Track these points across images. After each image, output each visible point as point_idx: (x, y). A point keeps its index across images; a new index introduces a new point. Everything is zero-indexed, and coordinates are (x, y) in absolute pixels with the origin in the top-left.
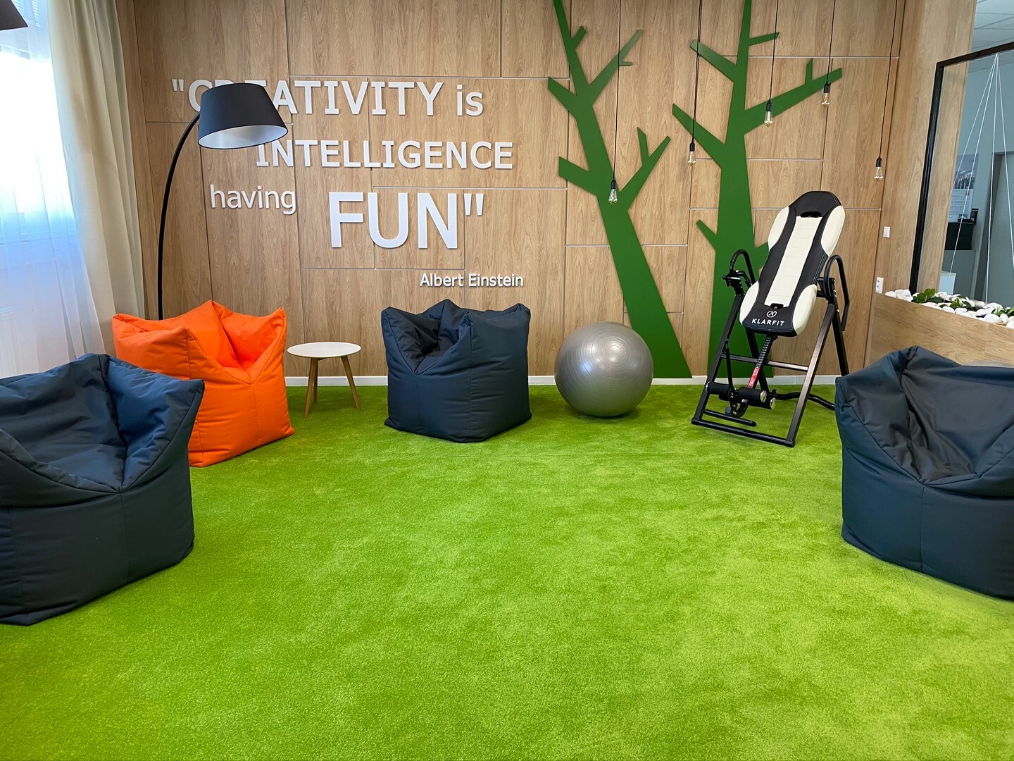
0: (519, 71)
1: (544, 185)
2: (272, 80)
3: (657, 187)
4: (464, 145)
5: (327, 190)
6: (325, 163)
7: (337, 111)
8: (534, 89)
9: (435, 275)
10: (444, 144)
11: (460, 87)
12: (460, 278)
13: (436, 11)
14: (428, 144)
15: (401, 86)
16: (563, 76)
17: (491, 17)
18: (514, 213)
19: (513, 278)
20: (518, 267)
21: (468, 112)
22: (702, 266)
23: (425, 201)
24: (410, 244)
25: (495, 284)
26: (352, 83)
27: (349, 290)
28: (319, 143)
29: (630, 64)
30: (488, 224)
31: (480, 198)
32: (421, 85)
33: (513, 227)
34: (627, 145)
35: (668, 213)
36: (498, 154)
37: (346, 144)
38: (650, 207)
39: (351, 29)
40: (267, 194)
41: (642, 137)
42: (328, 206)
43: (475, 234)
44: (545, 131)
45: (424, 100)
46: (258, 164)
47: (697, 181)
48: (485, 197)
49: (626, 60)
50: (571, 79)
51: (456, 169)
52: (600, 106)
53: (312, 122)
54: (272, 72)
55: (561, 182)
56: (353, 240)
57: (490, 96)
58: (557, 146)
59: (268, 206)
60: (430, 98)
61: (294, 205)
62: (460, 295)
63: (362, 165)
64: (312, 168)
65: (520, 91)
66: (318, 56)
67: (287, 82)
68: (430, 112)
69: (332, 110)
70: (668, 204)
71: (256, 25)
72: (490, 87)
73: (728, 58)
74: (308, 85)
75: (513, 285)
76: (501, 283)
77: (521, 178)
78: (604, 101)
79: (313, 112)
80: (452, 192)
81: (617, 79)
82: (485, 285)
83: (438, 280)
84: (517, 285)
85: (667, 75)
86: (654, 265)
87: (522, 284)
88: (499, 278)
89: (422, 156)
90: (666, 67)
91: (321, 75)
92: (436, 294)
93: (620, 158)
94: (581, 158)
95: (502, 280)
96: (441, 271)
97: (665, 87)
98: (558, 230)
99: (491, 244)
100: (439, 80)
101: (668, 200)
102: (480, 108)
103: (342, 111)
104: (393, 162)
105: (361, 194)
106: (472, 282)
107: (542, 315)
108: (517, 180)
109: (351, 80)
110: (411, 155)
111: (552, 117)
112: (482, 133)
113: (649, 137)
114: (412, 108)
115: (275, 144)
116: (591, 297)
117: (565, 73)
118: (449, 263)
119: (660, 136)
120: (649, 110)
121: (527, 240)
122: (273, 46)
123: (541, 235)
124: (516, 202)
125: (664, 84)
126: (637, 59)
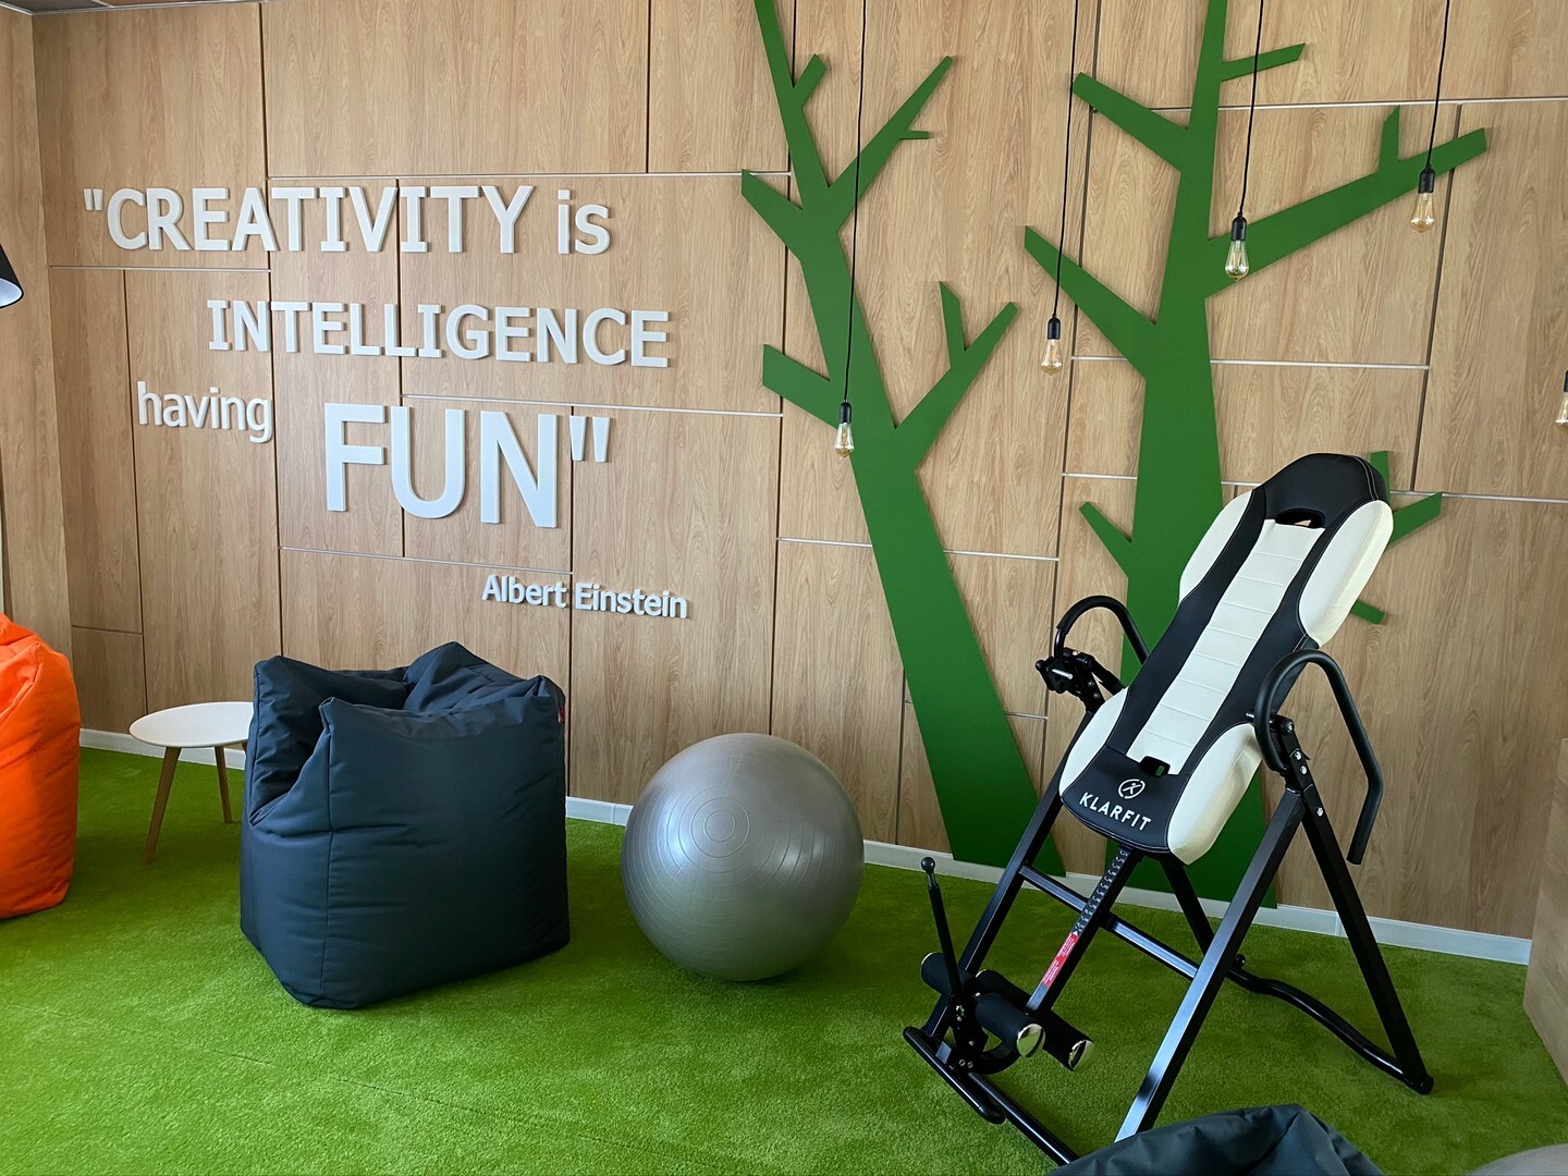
0: (684, 156)
1: (733, 404)
2: (238, 187)
3: (985, 422)
4: (570, 317)
5: (325, 396)
6: (319, 346)
7: (341, 246)
8: (715, 192)
9: (512, 580)
10: (533, 313)
12: (559, 590)
13: (523, 41)
14: (501, 313)
15: (453, 194)
16: (775, 169)
17: (629, 45)
18: (671, 462)
19: (665, 600)
20: (677, 577)
21: (579, 245)
23: (494, 430)
24: (468, 513)
25: (629, 608)
26: (370, 191)
27: (357, 596)
28: (311, 307)
29: (924, 135)
30: (618, 481)
31: (599, 426)
32: (490, 192)
33: (669, 490)
34: (915, 322)
35: (1010, 481)
36: (637, 335)
37: (355, 309)
38: (967, 467)
39: (370, 85)
41: (950, 302)
42: (323, 431)
43: (592, 498)
44: (737, 287)
45: (495, 223)
46: (212, 346)
47: (1082, 409)
48: (612, 422)
49: (916, 127)
50: (792, 174)
51: (556, 365)
52: (860, 234)
53: (303, 268)
54: (238, 171)
55: (770, 399)
56: (367, 499)
57: (623, 212)
58: (761, 321)
59: (225, 425)
60: (506, 218)
61: (267, 426)
62: (560, 625)
63: (384, 351)
64: (300, 355)
65: (686, 203)
66: (313, 141)
67: (261, 190)
68: (507, 245)
70: (1010, 459)
71: (214, 84)
72: (624, 195)
73: (1167, 114)
74: (294, 196)
75: (665, 614)
76: (642, 607)
77: (685, 389)
78: (866, 222)
79: (303, 249)
80: (548, 410)
81: (896, 172)
82: (608, 609)
83: (516, 590)
84: (673, 614)
85: (1012, 158)
86: (977, 599)
87: (683, 614)
88: (637, 596)
89: (491, 336)
90: (1010, 139)
91: (316, 176)
92: (514, 618)
93: (901, 351)
94: (812, 348)
95: (642, 602)
96: (524, 574)
97: (1008, 189)
98: (761, 503)
99: (624, 524)
100: (525, 182)
101: (1011, 452)
102: (603, 240)
103: (352, 247)
104: (438, 347)
105: (381, 409)
106: (584, 600)
107: (726, 685)
108: (678, 392)
109: (364, 184)
110: (469, 334)
111: (751, 258)
112: (607, 291)
113: (967, 305)
114: (473, 238)
115: (240, 308)
116: (832, 658)
117: (779, 161)
118: (540, 556)
119: (993, 301)
120: (968, 240)
121: (696, 520)
122: (240, 123)
123: (727, 511)
124: (676, 439)
125: (1005, 179)
126: (943, 124)
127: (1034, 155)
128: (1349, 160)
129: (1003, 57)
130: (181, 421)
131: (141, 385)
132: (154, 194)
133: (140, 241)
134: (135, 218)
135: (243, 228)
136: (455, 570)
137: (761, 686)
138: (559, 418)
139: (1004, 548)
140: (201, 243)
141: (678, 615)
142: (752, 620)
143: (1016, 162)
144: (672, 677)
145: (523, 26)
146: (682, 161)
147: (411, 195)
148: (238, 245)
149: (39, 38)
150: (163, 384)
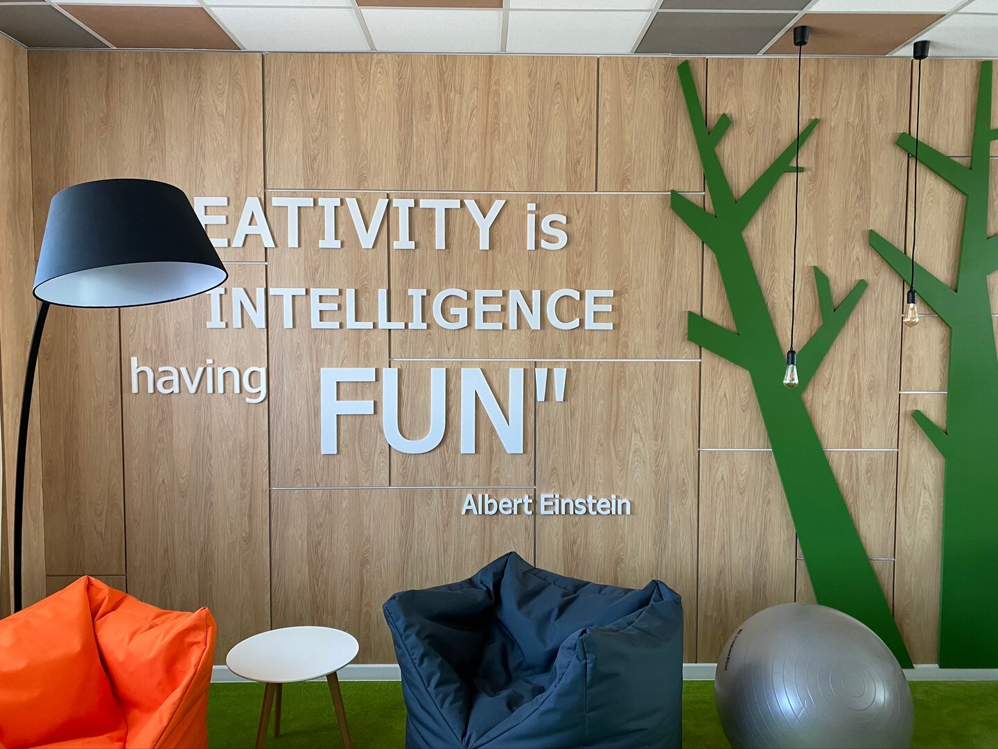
0: (625, 181)
1: (664, 353)
2: (238, 197)
3: (847, 358)
4: (536, 295)
5: (318, 362)
6: (316, 323)
7: (338, 244)
8: (649, 205)
9: (486, 496)
10: (505, 293)
11: (531, 207)
12: (527, 500)
13: (497, 93)
14: (479, 295)
15: (440, 206)
16: (694, 190)
17: (582, 101)
19: (613, 502)
20: (621, 484)
21: (544, 244)
22: (923, 483)
23: (472, 381)
24: (448, 447)
25: (584, 511)
26: (364, 201)
27: (346, 522)
28: (307, 292)
29: (798, 170)
30: (572, 415)
31: (560, 375)
32: (471, 205)
33: (613, 419)
35: (865, 399)
36: (590, 308)
37: (350, 294)
38: (836, 390)
39: (364, 120)
40: (220, 372)
41: (821, 279)
42: (317, 389)
43: (552, 429)
44: (666, 272)
45: (474, 227)
46: (209, 325)
47: (910, 348)
48: (569, 371)
49: (795, 164)
50: (707, 193)
51: (523, 331)
52: (754, 234)
53: (298, 261)
54: (238, 184)
55: (694, 348)
56: (357, 442)
57: (578, 221)
58: (684, 294)
59: (221, 390)
60: (484, 225)
61: (262, 388)
62: (526, 529)
63: (375, 326)
64: (296, 330)
65: (626, 213)
66: (310, 161)
67: (260, 199)
68: (484, 244)
69: (329, 242)
70: (865, 387)
71: (216, 114)
72: (579, 206)
73: (956, 160)
74: (292, 204)
75: (614, 513)
76: (594, 509)
77: (626, 345)
78: (760, 227)
79: (300, 246)
80: (516, 365)
81: (780, 194)
82: (567, 512)
83: (490, 505)
84: (620, 512)
85: (858, 186)
86: (846, 482)
87: (628, 512)
88: (591, 501)
89: (470, 311)
90: (857, 173)
91: (314, 189)
92: (488, 527)
94: (723, 313)
95: (594, 505)
96: (495, 491)
97: (857, 205)
98: (685, 424)
99: (577, 447)
100: (499, 197)
101: (865, 379)
102: (563, 239)
103: (346, 244)
104: (424, 321)
105: (371, 371)
106: (546, 507)
107: (662, 561)
108: (620, 347)
109: (361, 196)
110: (453, 311)
111: (676, 251)
112: (564, 277)
113: (833, 280)
114: (455, 239)
115: (238, 294)
116: (743, 533)
117: (697, 184)
118: (509, 476)
119: (849, 278)
120: (831, 239)
121: (636, 440)
122: (241, 146)
123: (659, 432)
124: (619, 381)
125: (854, 200)
126: (812, 164)
127: (873, 183)
129: (851, 120)
130: (175, 389)
131: (134, 360)
135: (243, 228)
136: (436, 494)
137: (689, 560)
138: (525, 371)
139: (863, 444)
141: (624, 512)
142: (681, 511)
143: (861, 189)
144: (618, 561)
145: (497, 83)
146: (624, 183)
147: (403, 206)
148: (238, 242)
149: (34, 67)
150: (157, 360)
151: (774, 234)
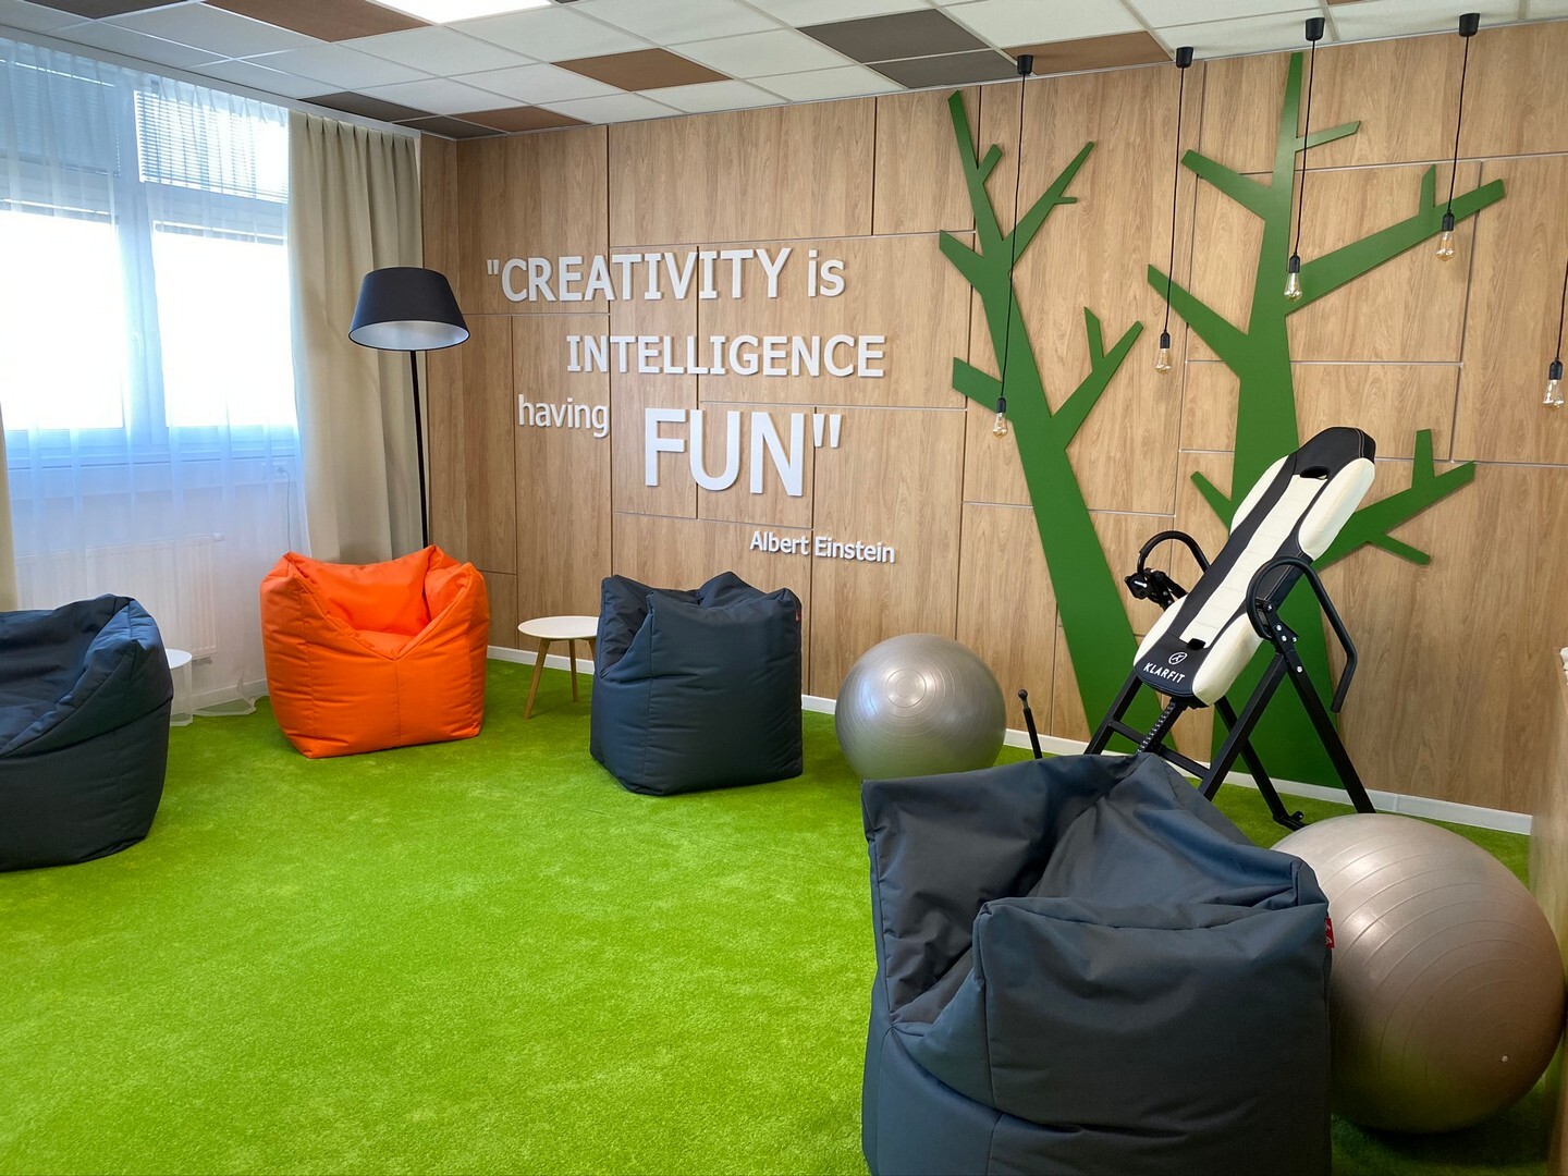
0: (899, 223)
1: (932, 401)
2: (590, 256)
3: (1119, 410)
5: (645, 403)
6: (642, 368)
7: (658, 295)
8: (922, 248)
9: (771, 534)
10: (789, 340)
12: (804, 541)
13: (786, 144)
14: (768, 341)
15: (736, 256)
16: (964, 227)
17: (861, 143)
18: (885, 447)
19: (879, 548)
20: (888, 532)
21: (823, 290)
23: (761, 424)
24: (741, 487)
25: (852, 556)
26: (678, 256)
27: (664, 547)
28: (637, 339)
29: (1074, 200)
30: (847, 461)
31: (835, 420)
32: (762, 253)
33: (883, 467)
34: (1067, 337)
35: (1138, 456)
36: (863, 353)
37: (667, 340)
38: (1106, 445)
39: (681, 179)
40: (577, 408)
41: (1093, 323)
42: (643, 427)
43: (828, 475)
44: (935, 317)
45: (766, 276)
46: (570, 368)
47: (1192, 400)
48: (843, 419)
49: (1067, 194)
50: (976, 232)
51: (805, 377)
52: (1022, 274)
53: (631, 311)
54: (590, 244)
55: (958, 398)
56: (673, 477)
57: (855, 265)
58: (953, 340)
59: (578, 426)
60: (773, 272)
61: (606, 425)
62: (804, 568)
63: (686, 370)
64: (629, 374)
65: (899, 254)
66: (641, 220)
67: (605, 257)
68: (772, 292)
69: (653, 293)
70: (1138, 440)
71: (575, 183)
72: (856, 252)
73: (1256, 177)
74: (627, 260)
75: (879, 560)
76: (862, 555)
77: (896, 392)
78: (1030, 265)
79: (632, 298)
80: (799, 410)
81: (1052, 228)
82: (838, 556)
83: (774, 542)
84: (884, 560)
85: (1139, 214)
86: (1113, 547)
87: (892, 559)
88: (859, 546)
89: (760, 358)
90: (1137, 200)
91: (643, 246)
92: (772, 562)
93: (1056, 359)
94: (989, 359)
95: (862, 550)
96: (779, 530)
97: (1136, 237)
98: (951, 475)
99: (850, 494)
100: (786, 245)
101: (1139, 434)
102: (840, 285)
103: (665, 296)
104: (723, 366)
105: (683, 412)
106: (821, 549)
108: (892, 394)
109: (676, 251)
110: (746, 357)
111: (946, 294)
112: (842, 322)
113: (1105, 324)
114: (749, 288)
115: (589, 341)
116: (1003, 592)
117: (967, 223)
118: (791, 517)
119: (1125, 321)
120: (1106, 276)
121: (902, 489)
122: (592, 212)
123: (925, 483)
124: (889, 429)
125: (1133, 231)
126: (1087, 192)
127: (1155, 211)
128: (1396, 205)
129: (1132, 139)
130: (548, 423)
131: (521, 397)
132: (533, 262)
133: (523, 295)
134: (520, 280)
135: (593, 284)
136: (731, 529)
137: (948, 616)
138: (805, 416)
139: (1134, 507)
140: (564, 295)
141: (888, 561)
142: (943, 565)
143: (1142, 217)
144: (883, 607)
146: (897, 226)
147: (707, 257)
148: (589, 296)
149: (461, 158)
150: (536, 396)
151: (1044, 274)
